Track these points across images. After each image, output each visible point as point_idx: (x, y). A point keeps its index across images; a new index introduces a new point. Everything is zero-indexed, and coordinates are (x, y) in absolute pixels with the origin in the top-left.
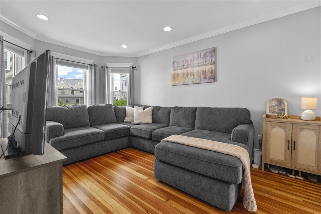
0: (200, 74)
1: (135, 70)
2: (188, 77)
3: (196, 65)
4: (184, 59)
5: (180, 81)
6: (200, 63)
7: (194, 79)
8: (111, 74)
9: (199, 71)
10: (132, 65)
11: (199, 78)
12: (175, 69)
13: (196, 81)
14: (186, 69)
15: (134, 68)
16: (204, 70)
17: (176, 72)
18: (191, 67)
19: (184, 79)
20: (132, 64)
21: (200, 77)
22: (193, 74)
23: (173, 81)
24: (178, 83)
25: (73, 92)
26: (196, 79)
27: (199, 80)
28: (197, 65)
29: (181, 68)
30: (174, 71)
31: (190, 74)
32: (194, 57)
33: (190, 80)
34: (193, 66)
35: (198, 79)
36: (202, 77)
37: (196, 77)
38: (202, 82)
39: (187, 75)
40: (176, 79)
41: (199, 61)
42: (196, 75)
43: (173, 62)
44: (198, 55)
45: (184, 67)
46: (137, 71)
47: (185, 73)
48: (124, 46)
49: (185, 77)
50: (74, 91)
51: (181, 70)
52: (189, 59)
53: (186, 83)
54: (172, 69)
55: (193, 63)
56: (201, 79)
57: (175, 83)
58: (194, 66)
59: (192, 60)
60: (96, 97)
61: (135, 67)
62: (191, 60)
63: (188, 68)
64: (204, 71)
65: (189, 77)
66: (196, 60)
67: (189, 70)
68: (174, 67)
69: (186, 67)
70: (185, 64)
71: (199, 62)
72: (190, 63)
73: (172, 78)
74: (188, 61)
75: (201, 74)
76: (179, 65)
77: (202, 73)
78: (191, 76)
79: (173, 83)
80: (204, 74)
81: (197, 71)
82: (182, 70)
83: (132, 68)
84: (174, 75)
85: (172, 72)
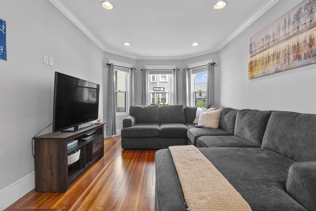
0: (288, 52)
1: (215, 66)
2: (269, 62)
3: (281, 39)
4: (263, 36)
5: (258, 71)
6: (289, 33)
7: (279, 64)
8: (192, 75)
9: (287, 48)
10: (211, 62)
11: (287, 61)
12: (253, 54)
13: (282, 66)
14: (266, 51)
15: (213, 64)
16: (296, 44)
17: (254, 58)
18: (273, 45)
19: (264, 66)
20: (212, 60)
21: (289, 58)
22: (276, 56)
23: (250, 73)
24: (256, 74)
25: (200, 95)
26: (281, 63)
27: (287, 64)
28: (283, 38)
29: (259, 51)
30: (251, 58)
31: (272, 57)
32: (278, 27)
33: (271, 67)
34: (276, 42)
35: (285, 63)
36: (291, 57)
37: (282, 60)
38: (291, 66)
39: (268, 60)
40: (253, 69)
41: (287, 30)
42: (281, 56)
43: (251, 45)
44: (285, 21)
45: (264, 48)
46: (217, 67)
47: (266, 57)
48: (195, 44)
49: (265, 63)
50: (201, 93)
51: (259, 54)
52: (271, 33)
53: (267, 72)
54: (249, 55)
55: (277, 38)
56: (290, 61)
57: (253, 74)
58: (279, 43)
59: (276, 33)
60: (178, 98)
61: (215, 63)
62: (274, 33)
63: (269, 48)
64: (295, 46)
65: (271, 63)
66: (281, 31)
67: (271, 51)
68: (251, 53)
69: (266, 47)
70: (265, 43)
71: (287, 32)
72: (272, 40)
73: (249, 69)
74: (269, 37)
75: (291, 52)
76: (258, 47)
77: (291, 50)
78: (273, 60)
79: (250, 75)
80: (296, 51)
81: (283, 49)
82: (261, 54)
83: (210, 65)
84: (251, 63)
85: (249, 60)
